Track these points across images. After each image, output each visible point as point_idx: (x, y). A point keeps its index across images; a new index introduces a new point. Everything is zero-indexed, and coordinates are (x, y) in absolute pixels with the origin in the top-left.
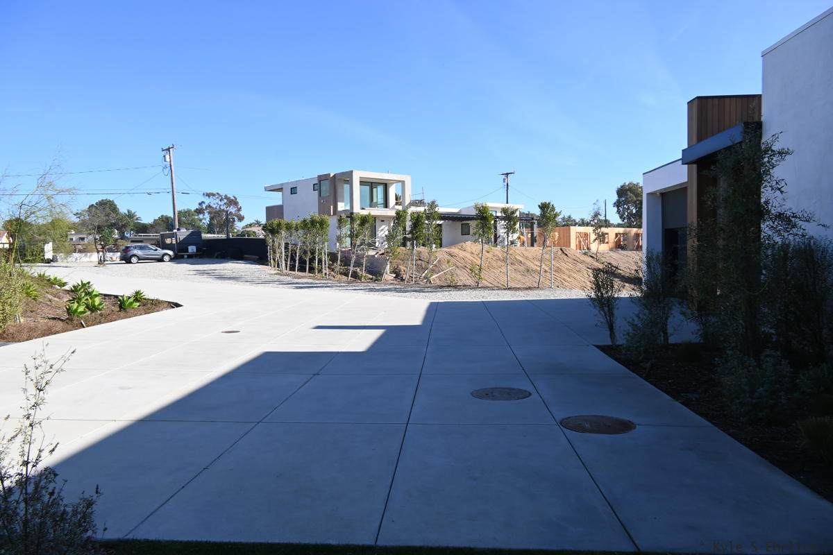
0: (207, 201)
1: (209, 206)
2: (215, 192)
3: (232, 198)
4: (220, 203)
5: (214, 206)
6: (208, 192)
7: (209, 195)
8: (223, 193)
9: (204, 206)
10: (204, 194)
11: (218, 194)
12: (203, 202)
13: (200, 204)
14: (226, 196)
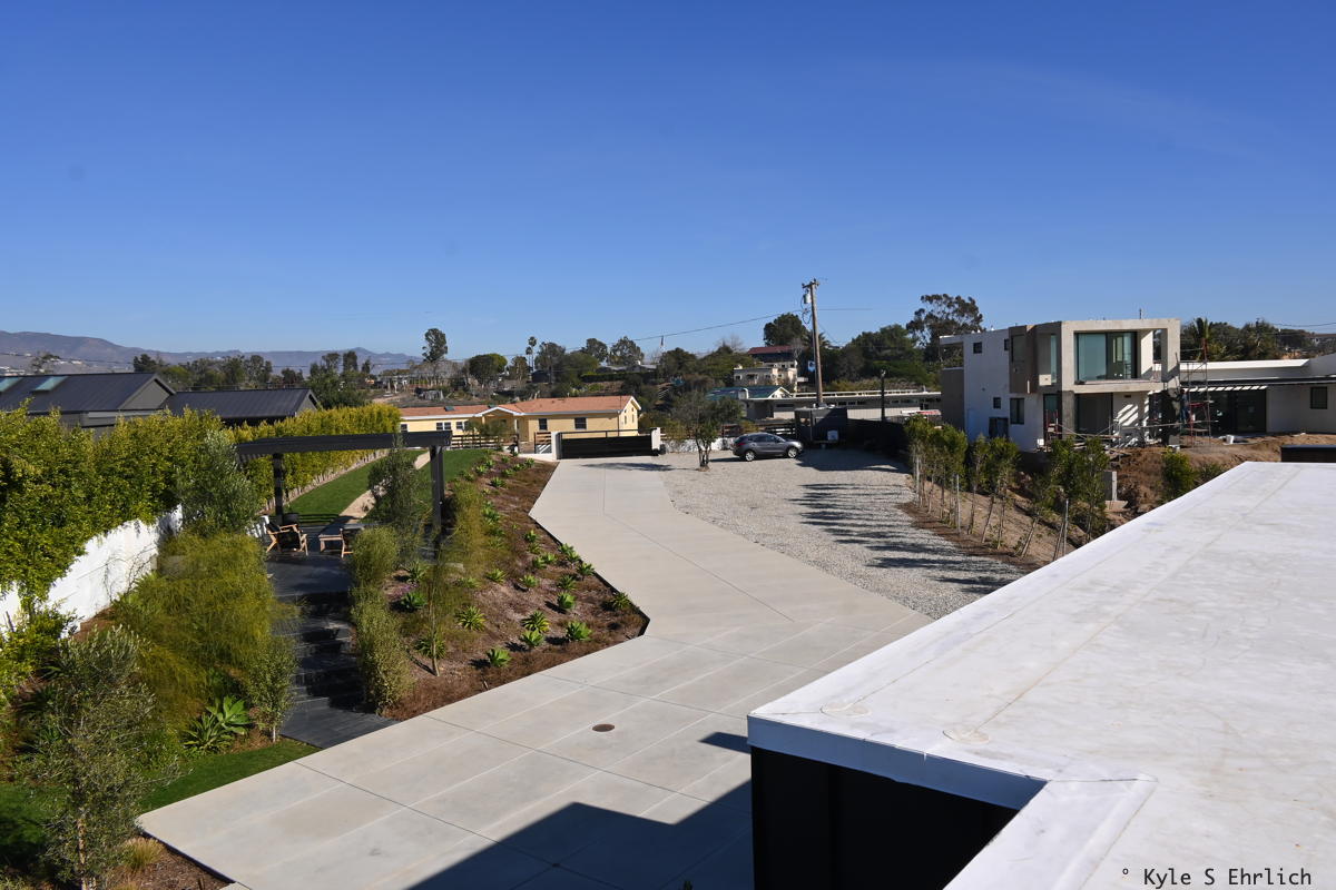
0: (928, 307)
1: (930, 316)
2: (940, 293)
3: (967, 301)
4: (947, 310)
5: (939, 316)
6: (930, 295)
7: (930, 299)
8: (953, 295)
9: (923, 317)
10: (922, 298)
11: (945, 295)
12: (922, 310)
13: (916, 313)
14: (958, 298)
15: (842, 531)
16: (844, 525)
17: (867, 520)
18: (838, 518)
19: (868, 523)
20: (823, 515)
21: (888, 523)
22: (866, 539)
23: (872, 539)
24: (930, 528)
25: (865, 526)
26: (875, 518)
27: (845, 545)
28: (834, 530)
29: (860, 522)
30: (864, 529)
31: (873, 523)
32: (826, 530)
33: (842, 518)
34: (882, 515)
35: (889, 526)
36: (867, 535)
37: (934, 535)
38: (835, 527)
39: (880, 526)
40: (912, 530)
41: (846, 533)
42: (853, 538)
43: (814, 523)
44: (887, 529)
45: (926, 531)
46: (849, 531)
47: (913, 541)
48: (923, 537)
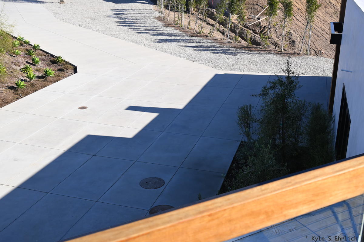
15: (136, 29)
16: (136, 26)
17: (145, 24)
18: (132, 24)
19: (146, 25)
20: (125, 22)
21: (154, 25)
22: (148, 32)
23: (150, 32)
24: (171, 27)
25: (145, 26)
26: (147, 23)
27: (140, 34)
28: (133, 29)
29: (142, 25)
30: (145, 28)
31: (148, 25)
32: (130, 28)
33: (134, 23)
34: (150, 22)
35: (155, 26)
36: (147, 30)
37: (174, 29)
38: (133, 27)
39: (151, 26)
40: (165, 28)
41: (138, 29)
42: (142, 31)
43: (123, 26)
44: (154, 28)
45: (171, 28)
46: (139, 29)
47: (167, 32)
48: (170, 30)
